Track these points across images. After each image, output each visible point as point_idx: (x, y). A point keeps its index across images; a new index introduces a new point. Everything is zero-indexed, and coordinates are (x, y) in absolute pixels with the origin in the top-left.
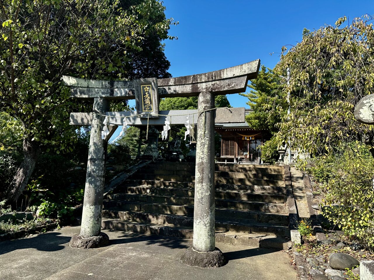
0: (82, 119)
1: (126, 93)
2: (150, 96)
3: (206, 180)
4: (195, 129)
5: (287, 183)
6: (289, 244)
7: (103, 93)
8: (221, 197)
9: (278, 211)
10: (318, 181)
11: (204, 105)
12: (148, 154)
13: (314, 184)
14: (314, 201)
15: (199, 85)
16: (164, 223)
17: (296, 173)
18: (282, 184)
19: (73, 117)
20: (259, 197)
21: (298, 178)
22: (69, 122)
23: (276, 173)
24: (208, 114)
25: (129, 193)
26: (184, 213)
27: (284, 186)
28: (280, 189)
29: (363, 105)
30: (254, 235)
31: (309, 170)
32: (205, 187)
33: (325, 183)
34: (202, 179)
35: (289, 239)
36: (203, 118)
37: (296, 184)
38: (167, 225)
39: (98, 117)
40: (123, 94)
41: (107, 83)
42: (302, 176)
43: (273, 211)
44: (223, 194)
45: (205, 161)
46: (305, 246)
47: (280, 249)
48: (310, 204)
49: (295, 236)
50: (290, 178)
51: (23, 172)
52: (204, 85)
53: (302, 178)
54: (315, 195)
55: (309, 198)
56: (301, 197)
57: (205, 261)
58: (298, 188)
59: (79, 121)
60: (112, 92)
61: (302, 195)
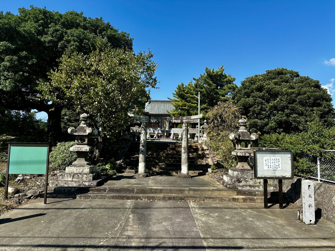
0: (136, 130)
1: (156, 121)
2: (166, 123)
3: (186, 152)
4: (182, 136)
5: (202, 152)
6: (208, 173)
7: (146, 121)
8: (176, 159)
9: (201, 163)
10: (214, 151)
11: (185, 127)
12: (124, 138)
13: (213, 152)
14: (214, 159)
15: (183, 120)
16: (159, 170)
17: (205, 148)
18: (200, 152)
19: (132, 129)
20: (193, 158)
21: (206, 149)
22: (130, 131)
23: (196, 147)
24: (186, 130)
25: (132, 159)
26: (165, 166)
27: (201, 153)
28: (200, 154)
29: (230, 135)
30: (196, 171)
31: (210, 146)
32: (186, 155)
33: (217, 152)
34: (185, 152)
35: (207, 171)
36: (185, 132)
37: (206, 152)
38: (160, 170)
39: (144, 130)
40: (154, 122)
41: (148, 117)
42: (207, 149)
43: (199, 163)
44: (177, 158)
45: (186, 146)
46: (213, 173)
47: (205, 174)
48: (212, 160)
49: (210, 170)
50: (203, 150)
51: (98, 151)
52: (185, 121)
53: (208, 150)
54: (214, 156)
55: (212, 158)
56: (209, 158)
57: (187, 177)
58: (206, 154)
59: (135, 131)
60: (150, 121)
61: (209, 156)
